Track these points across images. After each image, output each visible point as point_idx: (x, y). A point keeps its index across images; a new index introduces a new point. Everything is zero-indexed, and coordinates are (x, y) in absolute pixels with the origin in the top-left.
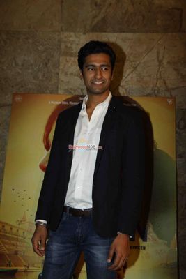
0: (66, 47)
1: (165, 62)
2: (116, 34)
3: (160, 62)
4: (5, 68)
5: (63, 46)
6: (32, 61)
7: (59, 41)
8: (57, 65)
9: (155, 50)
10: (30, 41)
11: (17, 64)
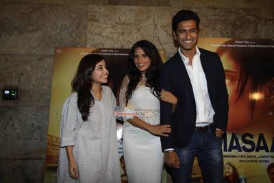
0: (92, 15)
1: (159, 26)
2: (126, 7)
3: (156, 26)
4: (49, 29)
5: (89, 14)
6: (68, 25)
7: (87, 11)
8: (85, 28)
9: (152, 18)
10: (66, 11)
11: (57, 27)
